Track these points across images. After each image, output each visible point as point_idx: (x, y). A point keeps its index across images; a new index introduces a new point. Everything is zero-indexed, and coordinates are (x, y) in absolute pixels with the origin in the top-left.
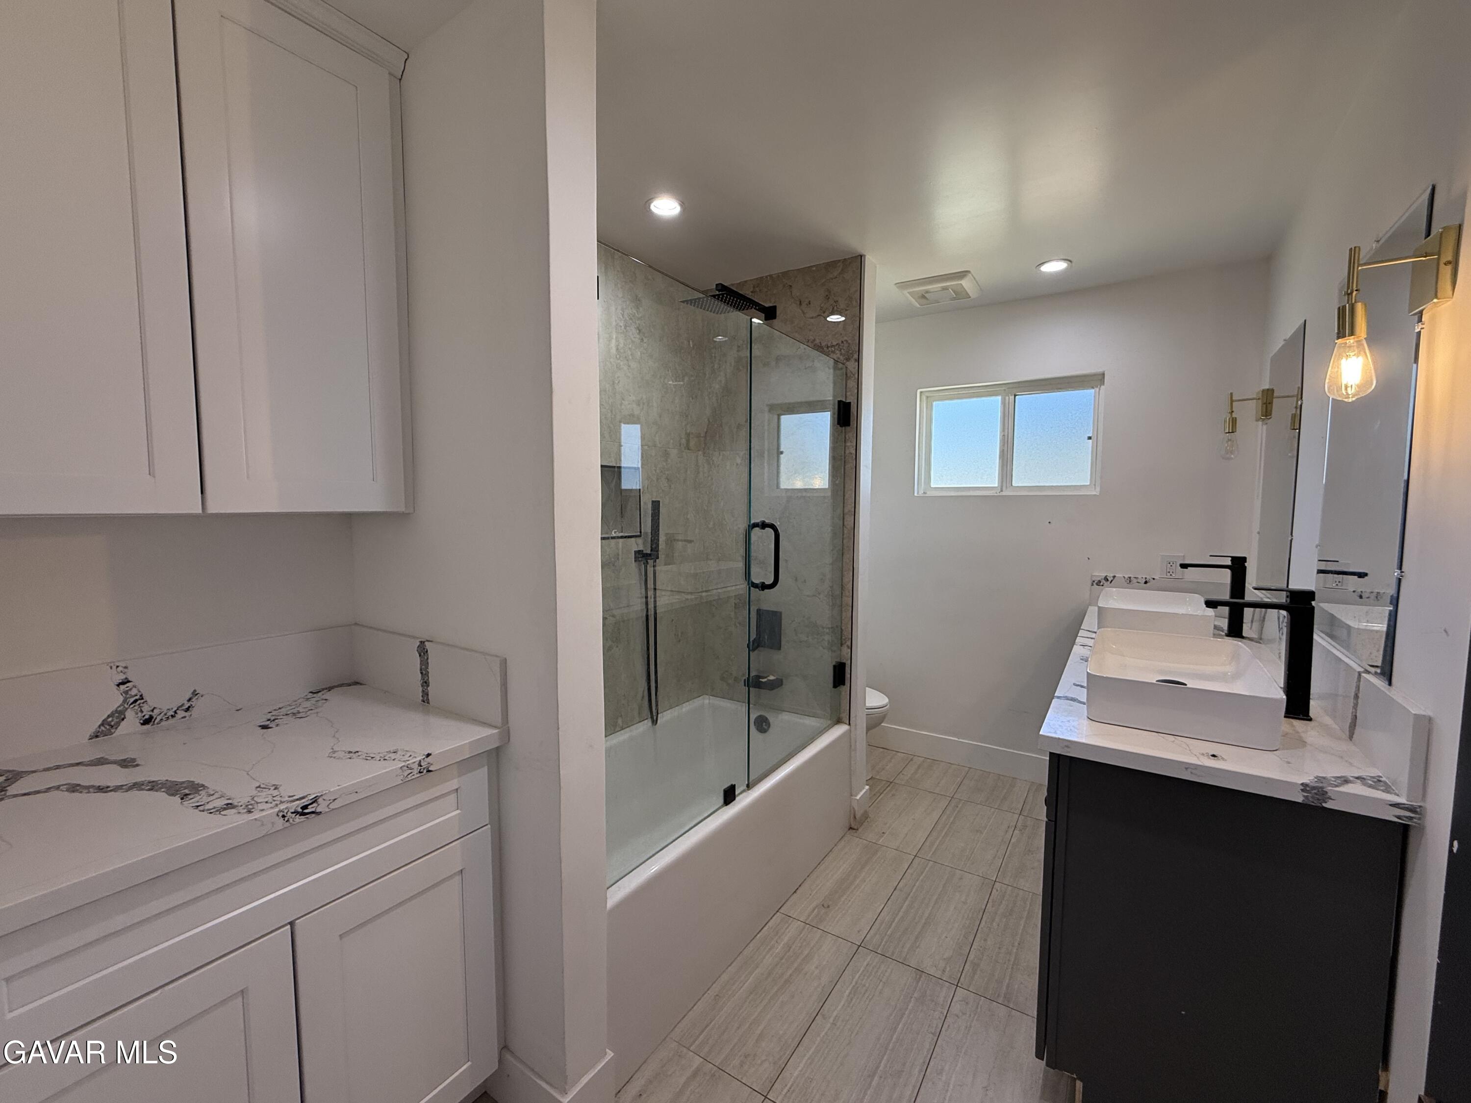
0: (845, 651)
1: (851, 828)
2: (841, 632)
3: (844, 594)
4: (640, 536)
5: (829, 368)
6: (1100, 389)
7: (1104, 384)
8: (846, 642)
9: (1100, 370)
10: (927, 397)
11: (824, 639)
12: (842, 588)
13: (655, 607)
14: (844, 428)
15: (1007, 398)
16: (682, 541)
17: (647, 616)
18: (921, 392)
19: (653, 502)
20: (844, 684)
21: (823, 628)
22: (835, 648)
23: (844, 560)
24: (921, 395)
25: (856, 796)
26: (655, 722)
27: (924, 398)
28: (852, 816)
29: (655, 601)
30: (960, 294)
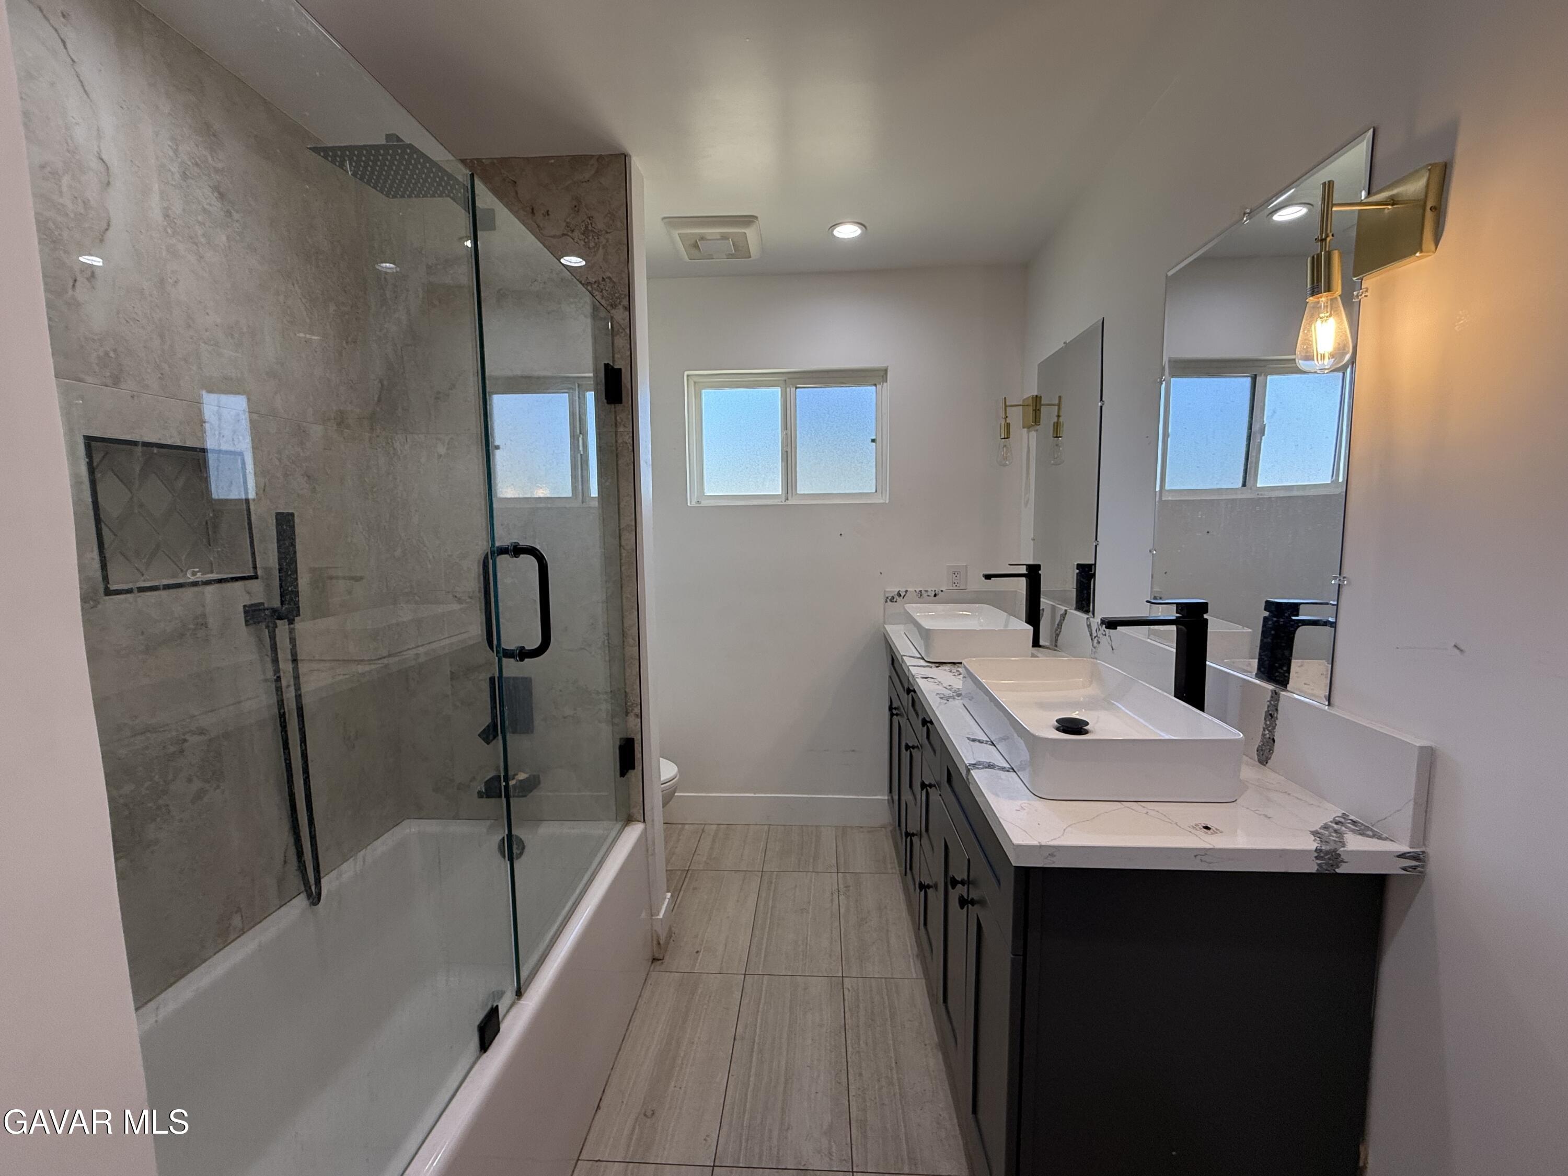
0: (633, 721)
1: (655, 960)
2: (626, 696)
3: (626, 644)
4: (255, 577)
5: (586, 316)
6: (882, 387)
7: (886, 382)
8: (633, 710)
9: (883, 365)
10: (695, 383)
11: (600, 709)
12: (624, 634)
13: (298, 697)
14: (613, 406)
15: (788, 390)
16: (344, 578)
17: (282, 716)
18: (688, 376)
19: (278, 515)
20: (634, 768)
21: (598, 693)
22: (616, 720)
23: (624, 595)
24: (688, 380)
25: (658, 915)
26: (315, 898)
27: (692, 383)
28: (655, 942)
29: (298, 688)
30: (741, 250)
